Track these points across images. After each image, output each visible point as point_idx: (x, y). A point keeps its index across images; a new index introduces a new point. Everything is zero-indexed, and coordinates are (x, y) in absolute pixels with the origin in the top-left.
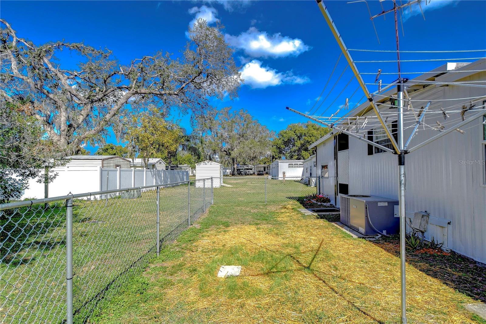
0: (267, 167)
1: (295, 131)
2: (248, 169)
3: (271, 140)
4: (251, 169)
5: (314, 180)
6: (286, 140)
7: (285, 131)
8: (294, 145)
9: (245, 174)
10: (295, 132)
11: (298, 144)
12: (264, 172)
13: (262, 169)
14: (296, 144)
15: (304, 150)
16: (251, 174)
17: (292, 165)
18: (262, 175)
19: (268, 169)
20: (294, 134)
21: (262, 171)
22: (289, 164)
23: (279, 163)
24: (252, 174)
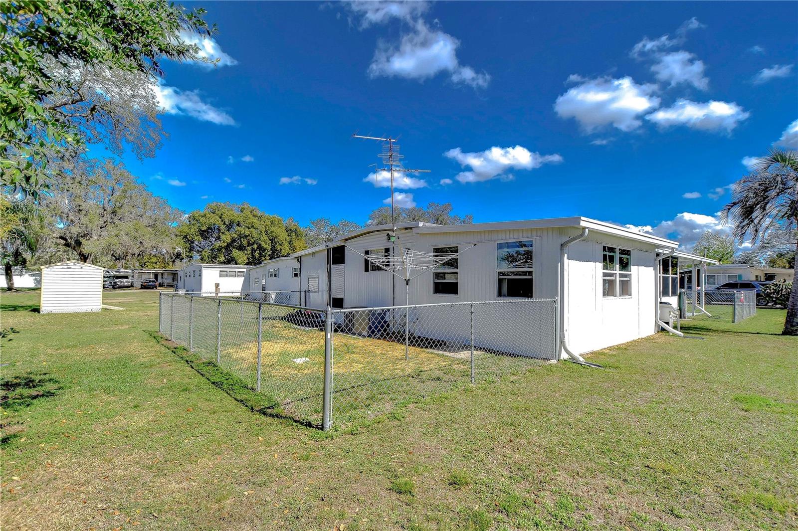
0: (162, 274)
1: (222, 214)
2: (118, 277)
3: (175, 225)
4: (126, 277)
5: (273, 296)
6: (204, 228)
7: (202, 213)
8: (218, 238)
9: (113, 286)
10: (221, 218)
11: (227, 238)
12: (157, 284)
13: (152, 277)
14: (223, 237)
15: (236, 249)
16: (127, 287)
17: (225, 273)
18: (153, 288)
19: (162, 278)
20: (220, 220)
21: (153, 281)
22: (221, 271)
23: (203, 269)
24: (129, 287)
